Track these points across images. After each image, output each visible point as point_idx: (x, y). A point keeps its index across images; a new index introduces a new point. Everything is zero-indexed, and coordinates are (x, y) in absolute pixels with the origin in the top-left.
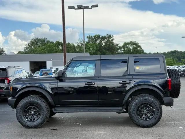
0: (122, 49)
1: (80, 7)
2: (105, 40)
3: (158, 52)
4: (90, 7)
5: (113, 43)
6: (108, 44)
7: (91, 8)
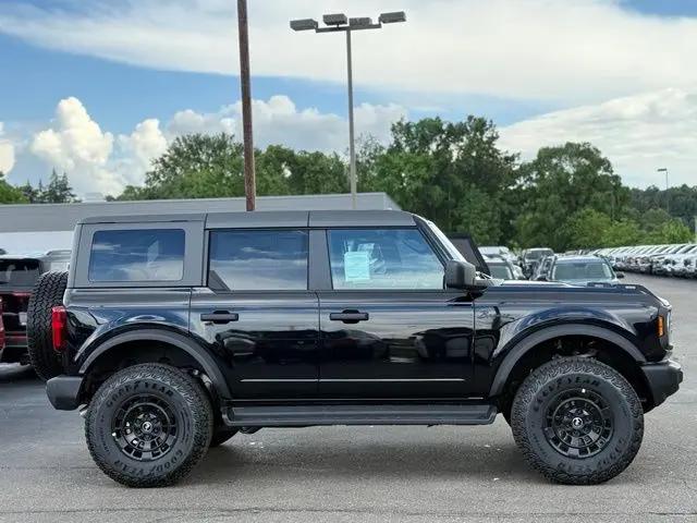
0: (534, 176)
1: (336, 22)
2: (462, 140)
3: (685, 186)
4: (375, 21)
5: (496, 151)
6: (474, 154)
7: (379, 26)
